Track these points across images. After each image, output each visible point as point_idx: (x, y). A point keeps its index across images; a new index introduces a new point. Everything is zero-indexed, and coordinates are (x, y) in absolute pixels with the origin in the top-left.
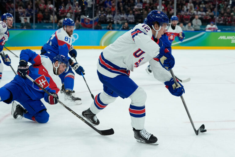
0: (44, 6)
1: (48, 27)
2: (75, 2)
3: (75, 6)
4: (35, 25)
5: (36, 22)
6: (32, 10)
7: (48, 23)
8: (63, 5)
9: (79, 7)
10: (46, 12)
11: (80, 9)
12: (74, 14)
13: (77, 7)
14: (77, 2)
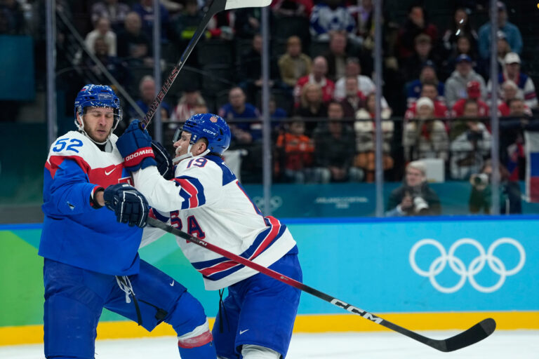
0: (324, 89)
1: (341, 203)
2: (503, 54)
3: (501, 80)
4: (273, 193)
5: (279, 179)
6: (257, 111)
7: (341, 182)
8: (428, 72)
9: (521, 84)
10: (335, 122)
11: (528, 97)
12: (495, 124)
13: (510, 83)
14: (513, 58)
